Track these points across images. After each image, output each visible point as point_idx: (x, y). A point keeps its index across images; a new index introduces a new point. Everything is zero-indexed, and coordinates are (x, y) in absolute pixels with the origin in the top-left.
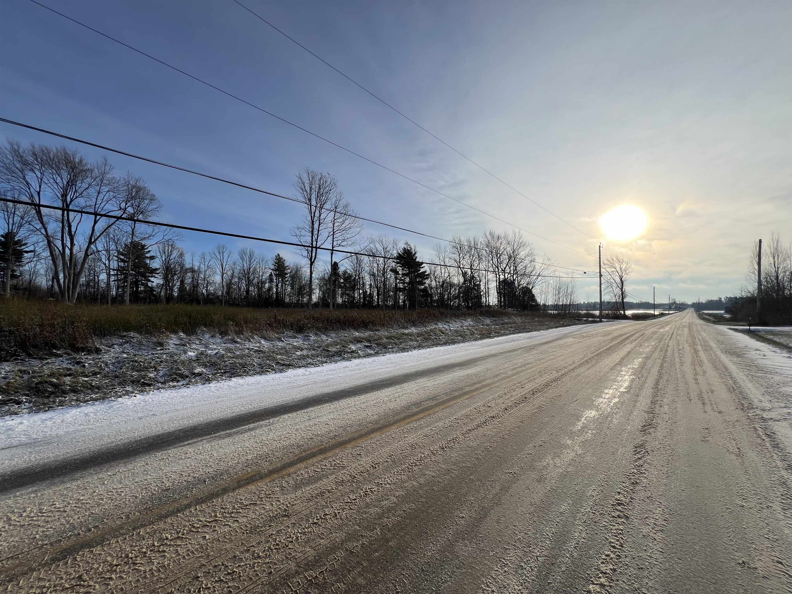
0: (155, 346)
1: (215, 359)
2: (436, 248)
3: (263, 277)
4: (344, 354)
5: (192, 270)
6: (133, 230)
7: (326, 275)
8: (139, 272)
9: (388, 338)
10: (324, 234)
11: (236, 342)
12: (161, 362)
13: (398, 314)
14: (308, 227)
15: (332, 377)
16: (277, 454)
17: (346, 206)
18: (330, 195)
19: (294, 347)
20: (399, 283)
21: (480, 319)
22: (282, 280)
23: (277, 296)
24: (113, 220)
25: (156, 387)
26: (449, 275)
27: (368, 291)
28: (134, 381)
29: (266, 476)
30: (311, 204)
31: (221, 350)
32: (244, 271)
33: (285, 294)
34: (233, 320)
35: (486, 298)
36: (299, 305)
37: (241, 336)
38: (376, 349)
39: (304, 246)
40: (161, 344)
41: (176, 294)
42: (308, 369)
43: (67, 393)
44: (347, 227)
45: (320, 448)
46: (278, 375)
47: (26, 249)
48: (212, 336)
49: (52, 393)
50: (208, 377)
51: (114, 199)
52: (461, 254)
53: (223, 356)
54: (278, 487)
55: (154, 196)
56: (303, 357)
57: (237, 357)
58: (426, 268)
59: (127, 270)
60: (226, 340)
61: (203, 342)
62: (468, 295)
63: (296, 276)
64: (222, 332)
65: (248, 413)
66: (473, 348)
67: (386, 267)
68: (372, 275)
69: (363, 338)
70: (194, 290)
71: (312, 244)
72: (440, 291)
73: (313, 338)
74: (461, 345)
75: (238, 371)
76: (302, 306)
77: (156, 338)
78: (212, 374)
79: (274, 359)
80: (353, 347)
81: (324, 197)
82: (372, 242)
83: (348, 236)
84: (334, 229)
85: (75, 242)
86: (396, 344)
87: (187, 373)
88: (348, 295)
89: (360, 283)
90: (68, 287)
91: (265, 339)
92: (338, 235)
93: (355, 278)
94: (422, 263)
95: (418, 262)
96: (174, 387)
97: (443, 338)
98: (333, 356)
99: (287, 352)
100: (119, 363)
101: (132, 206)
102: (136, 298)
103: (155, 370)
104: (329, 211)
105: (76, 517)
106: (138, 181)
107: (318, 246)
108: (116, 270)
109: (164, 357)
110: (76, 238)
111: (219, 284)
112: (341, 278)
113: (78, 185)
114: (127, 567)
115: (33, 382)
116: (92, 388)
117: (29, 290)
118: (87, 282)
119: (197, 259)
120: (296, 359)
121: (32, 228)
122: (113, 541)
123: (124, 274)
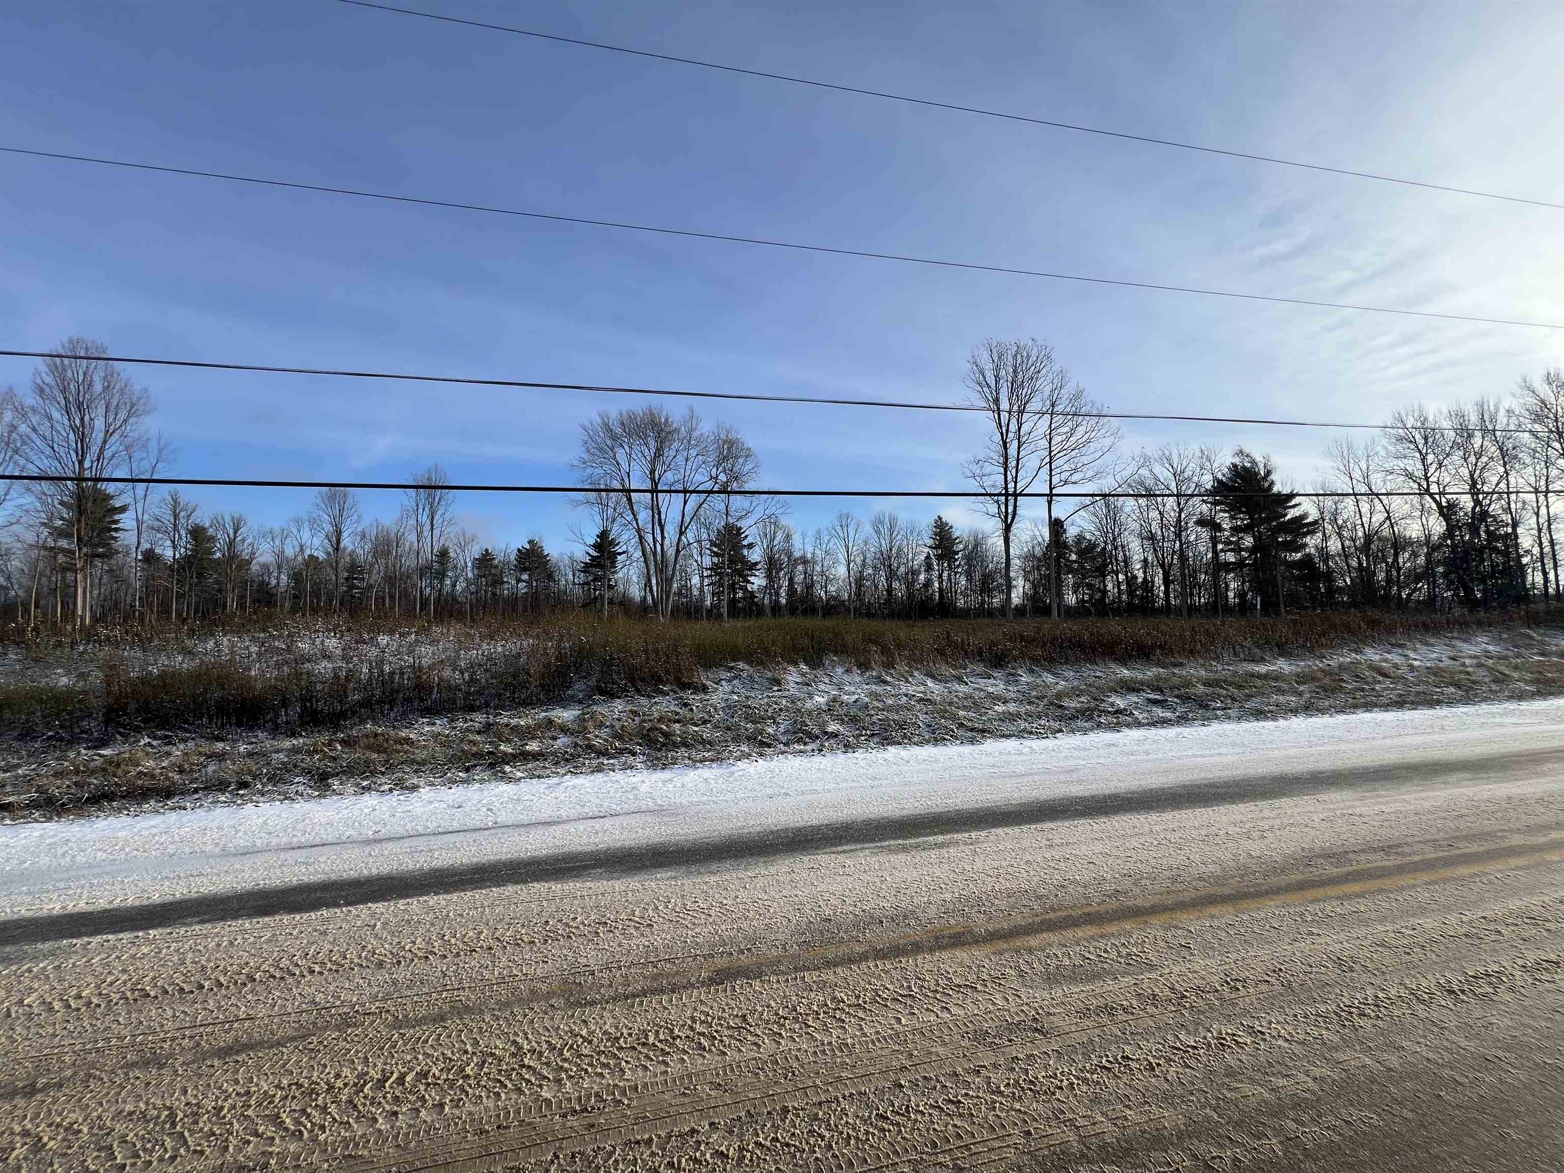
0: (771, 684)
1: (855, 710)
2: (1335, 452)
3: (915, 563)
4: (1099, 716)
5: (804, 560)
6: (727, 507)
7: (1037, 549)
8: (736, 570)
9: (1207, 683)
10: (1031, 462)
11: (885, 682)
12: (781, 710)
13: (1232, 627)
14: (998, 458)
15: (1081, 762)
16: (997, 902)
17: (1078, 396)
18: (1039, 382)
19: (989, 695)
20: (1222, 550)
21: (1532, 638)
22: (949, 565)
23: (941, 596)
24: (704, 495)
25: (777, 750)
26: (1389, 518)
27: (1140, 575)
28: (749, 737)
29: (985, 940)
30: (998, 409)
31: (863, 695)
32: (882, 554)
33: (956, 591)
34: (875, 643)
35: (1545, 574)
36: (984, 612)
37: (892, 671)
38: (1178, 708)
39: (990, 495)
40: (778, 682)
41: (783, 601)
42: (1027, 743)
43: (678, 747)
44: (1080, 441)
45: (1086, 911)
46: (967, 749)
47: (620, 551)
48: (847, 671)
49: (664, 745)
50: (847, 741)
51: (703, 465)
52: (1430, 458)
53: (867, 706)
54: (1011, 967)
55: (749, 449)
56: (1012, 717)
57: (889, 709)
58: (1307, 508)
59: (722, 568)
60: (868, 678)
61: (834, 680)
62: (1467, 569)
63: (975, 553)
64: (861, 665)
65: (928, 814)
66: (1514, 720)
67: (1183, 515)
68: (1149, 539)
69: (1142, 683)
70: (807, 595)
71: (1006, 488)
72: (1360, 564)
73: (1025, 678)
74: (1461, 710)
75: (893, 734)
76: (991, 613)
77: (771, 671)
78: (853, 736)
79: (954, 718)
80: (1120, 703)
81: (1026, 389)
82: (1146, 461)
83: (1085, 460)
84: (1050, 452)
85: (666, 535)
86: (1234, 699)
87: (816, 731)
88: (1090, 586)
89: (1117, 560)
90: (662, 597)
91: (933, 677)
92: (1061, 462)
93: (1104, 548)
94: (1292, 496)
95: (1279, 495)
96: (801, 752)
97: (1385, 689)
98: (1073, 718)
99: (976, 705)
100: (730, 707)
101: (724, 471)
102: (734, 610)
103: (774, 722)
104: (1038, 416)
105: (723, 927)
106: (728, 432)
107: (1018, 492)
108: (709, 569)
109: (784, 702)
110: (666, 528)
111: (844, 580)
112: (1071, 551)
113: (666, 454)
114: (797, 1026)
115: (644, 727)
116: (703, 742)
117: (624, 604)
118: (680, 589)
119: (810, 540)
120: (995, 719)
121: (624, 521)
122: (773, 978)
123: (719, 574)
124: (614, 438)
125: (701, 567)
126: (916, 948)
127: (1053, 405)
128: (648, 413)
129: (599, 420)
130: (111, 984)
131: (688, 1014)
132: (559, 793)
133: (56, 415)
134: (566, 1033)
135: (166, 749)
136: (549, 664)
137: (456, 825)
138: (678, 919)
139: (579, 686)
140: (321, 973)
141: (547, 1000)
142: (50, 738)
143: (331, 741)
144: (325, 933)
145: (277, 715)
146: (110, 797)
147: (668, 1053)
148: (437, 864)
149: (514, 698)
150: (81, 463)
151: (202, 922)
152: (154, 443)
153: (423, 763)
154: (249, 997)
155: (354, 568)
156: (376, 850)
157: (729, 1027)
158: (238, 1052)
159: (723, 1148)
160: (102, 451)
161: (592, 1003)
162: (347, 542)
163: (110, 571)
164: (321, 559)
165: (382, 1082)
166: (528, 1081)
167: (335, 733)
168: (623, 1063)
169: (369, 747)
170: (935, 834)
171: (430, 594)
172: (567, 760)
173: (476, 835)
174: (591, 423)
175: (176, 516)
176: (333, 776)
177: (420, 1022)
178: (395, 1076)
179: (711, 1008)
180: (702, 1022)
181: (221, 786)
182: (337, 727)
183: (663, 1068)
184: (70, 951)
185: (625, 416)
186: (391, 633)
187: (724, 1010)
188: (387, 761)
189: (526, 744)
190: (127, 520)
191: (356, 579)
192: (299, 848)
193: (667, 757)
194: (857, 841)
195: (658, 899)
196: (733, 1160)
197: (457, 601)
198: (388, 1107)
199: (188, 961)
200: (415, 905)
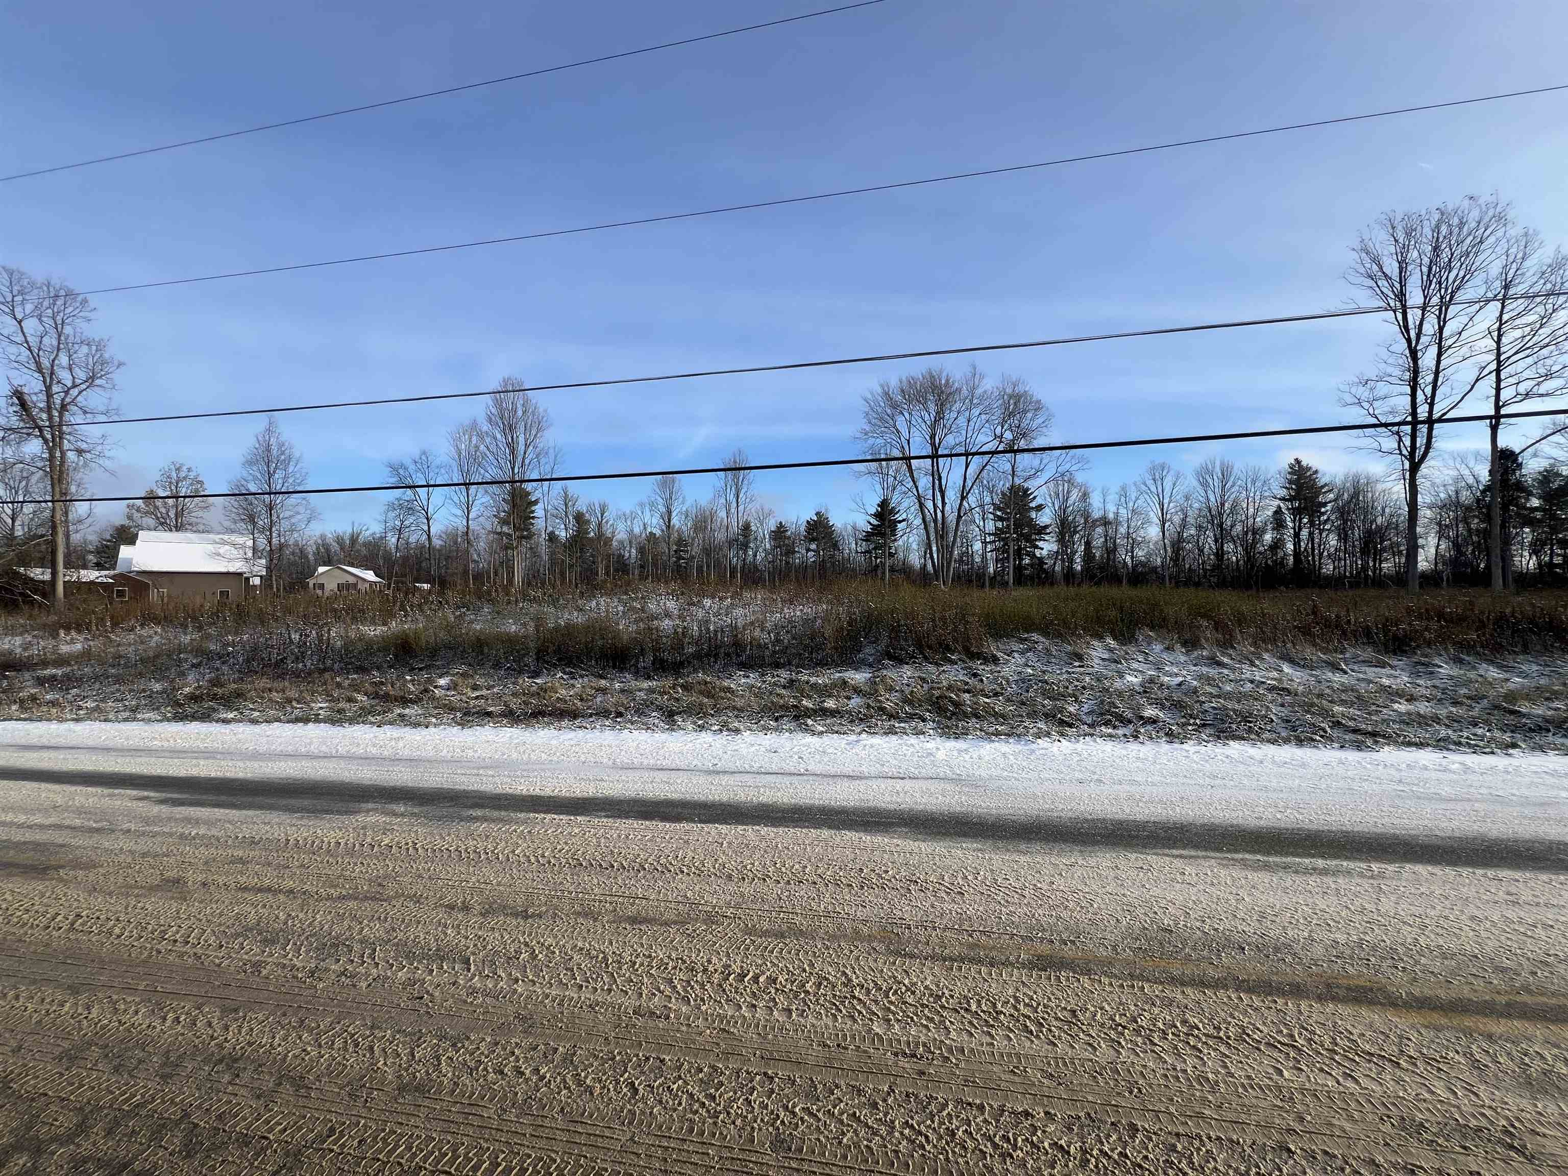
0: (1071, 659)
1: (1179, 694)
3: (1258, 519)
5: (1105, 522)
6: (1013, 467)
7: (1465, 494)
8: (1022, 535)
11: (1220, 664)
12: (1084, 688)
14: (1400, 373)
16: (1424, 960)
19: (1384, 689)
22: (1311, 521)
23: (1298, 560)
24: (987, 457)
25: (1082, 732)
28: (1047, 714)
29: (1408, 1006)
30: (1404, 305)
31: (1189, 677)
32: (1210, 511)
33: (1321, 554)
34: (1204, 616)
36: (1367, 581)
37: (1231, 651)
40: (1080, 657)
41: (1078, 568)
43: (969, 718)
46: (1352, 756)
47: (900, 519)
48: (1168, 649)
49: (953, 714)
50: (1170, 729)
51: (987, 425)
53: (1195, 691)
54: (1457, 1051)
55: (1039, 402)
56: (1422, 721)
57: (1228, 696)
59: (1007, 533)
60: (1197, 658)
61: (1151, 659)
63: (1355, 504)
64: (1186, 642)
65: (1298, 829)
70: (1108, 560)
71: (1414, 413)
73: (1446, 669)
75: (1234, 726)
76: (1379, 582)
77: (1070, 645)
78: (1177, 724)
79: (1325, 713)
81: (1455, 272)
84: (1499, 355)
85: (947, 500)
87: (1128, 714)
90: (943, 564)
91: (1292, 661)
92: (1518, 367)
96: (1110, 736)
99: (1361, 701)
100: (1024, 681)
101: (1010, 429)
102: (1021, 578)
103: (1076, 701)
104: (1477, 306)
105: (1040, 911)
106: (1015, 385)
107: (1436, 416)
108: (992, 534)
109: (1087, 679)
110: (947, 494)
111: (1156, 543)
112: (1530, 494)
113: (947, 417)
114: (1139, 1040)
115: (933, 695)
116: (996, 715)
117: (905, 570)
118: (961, 556)
119: (1112, 498)
120: (1394, 721)
121: (904, 489)
122: (1104, 979)
123: (1003, 539)
124: (895, 406)
125: (983, 531)
126: (1297, 991)
127: (1506, 287)
128: (928, 376)
129: (880, 390)
130: (560, 851)
131: (1010, 992)
132: (858, 749)
133: (499, 436)
134: (890, 977)
135: (572, 682)
136: (842, 628)
137: (774, 768)
138: (989, 893)
139: (869, 650)
140: (688, 874)
141: (869, 942)
142: (509, 668)
143: (675, 685)
144: (687, 842)
145: (637, 661)
146: (542, 714)
147: (993, 1026)
148: (763, 799)
149: (812, 658)
150: (513, 469)
151: (607, 817)
152: (551, 451)
153: (741, 710)
154: (643, 881)
155: (680, 542)
156: (716, 779)
157: (1057, 1019)
158: (640, 923)
159: (1062, 1142)
160: (523, 461)
161: (912, 956)
162: (675, 521)
163: (531, 548)
164: (658, 535)
165: (741, 977)
166: (860, 1013)
167: (676, 679)
168: (948, 1023)
169: (701, 693)
170: (1313, 856)
171: (737, 564)
172: (861, 720)
173: (795, 779)
174: (872, 393)
175: (566, 505)
176: (678, 714)
177: (765, 934)
178: (751, 974)
179: (1035, 993)
180: (1026, 1005)
181: (603, 713)
182: (678, 675)
183: (989, 1040)
184: (534, 822)
185: (905, 384)
186: (713, 598)
187: (1050, 999)
188: (715, 706)
189: (824, 701)
190: (539, 510)
191: (682, 551)
192: (662, 769)
193: (957, 726)
194: (1196, 847)
195: (966, 868)
196: (1075, 1158)
197: (758, 569)
198: (748, 999)
199: (602, 845)
200: (750, 832)
